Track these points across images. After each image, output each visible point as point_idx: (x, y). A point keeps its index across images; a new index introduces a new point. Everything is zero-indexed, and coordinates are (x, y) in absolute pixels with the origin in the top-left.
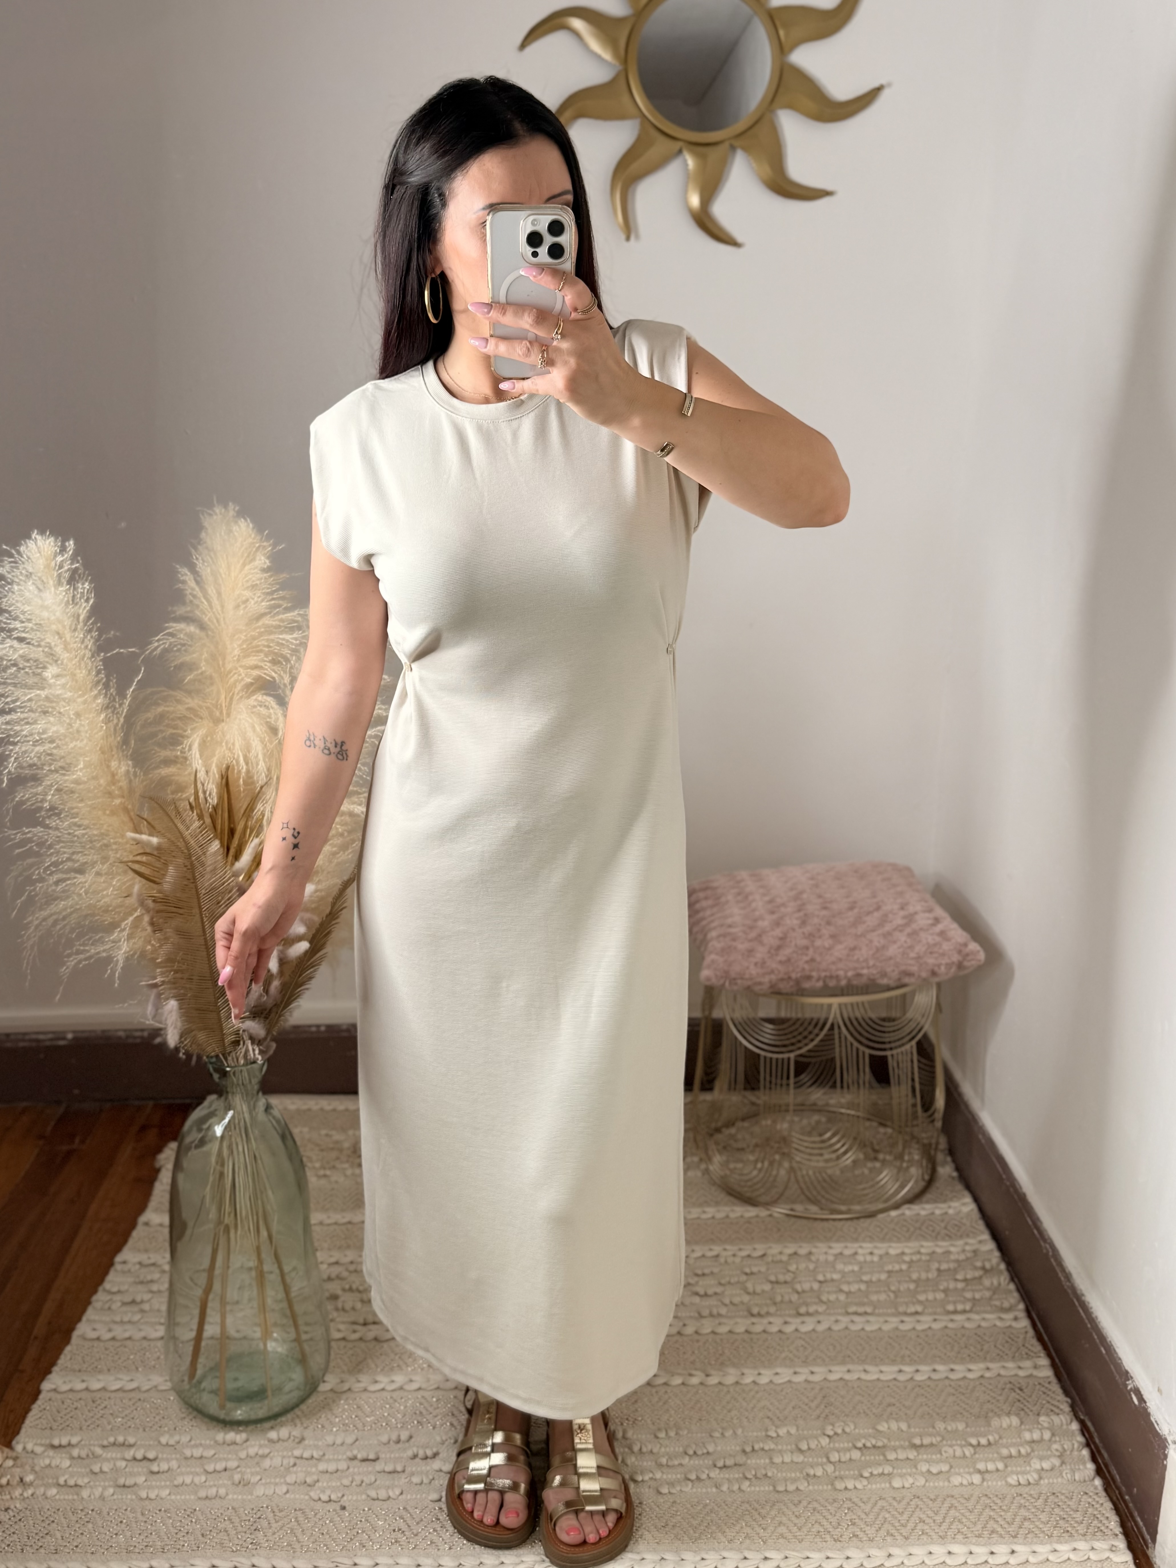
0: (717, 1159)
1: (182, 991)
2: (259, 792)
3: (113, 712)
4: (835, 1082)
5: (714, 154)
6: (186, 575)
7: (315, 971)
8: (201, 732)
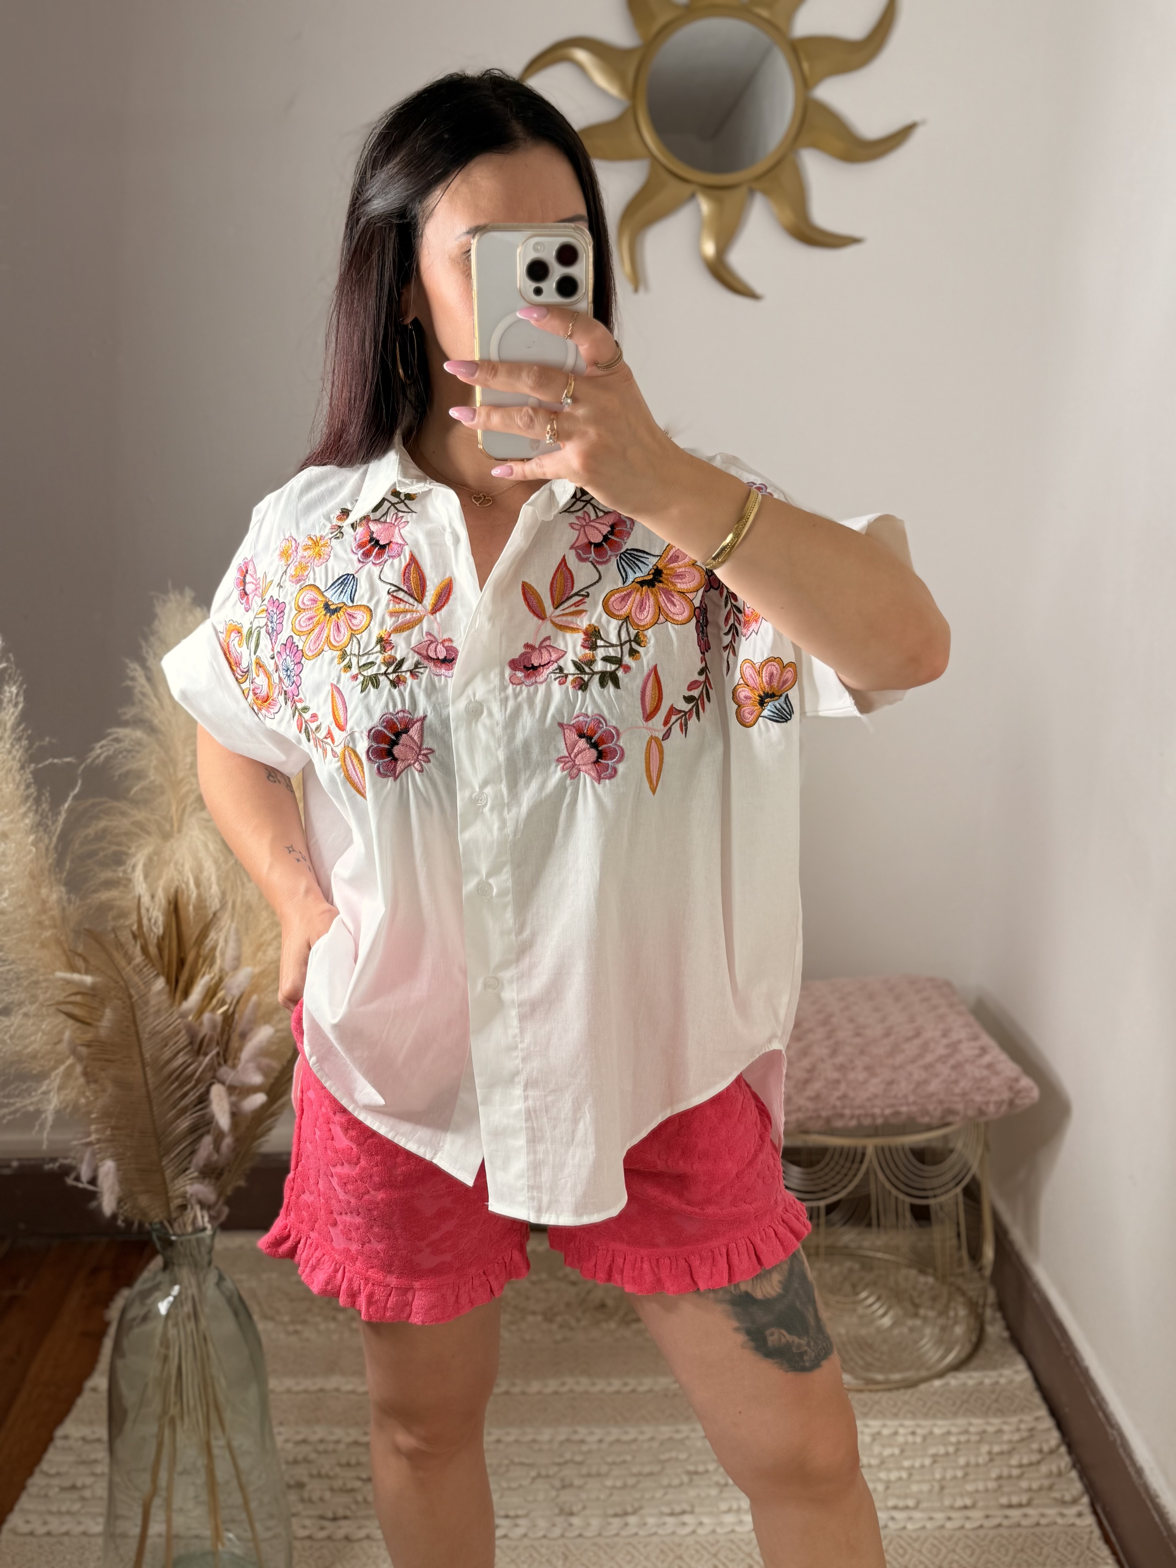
1: (121, 1150)
2: (212, 920)
3: (45, 831)
4: (870, 1219)
5: (731, 198)
6: (136, 670)
8: (148, 850)
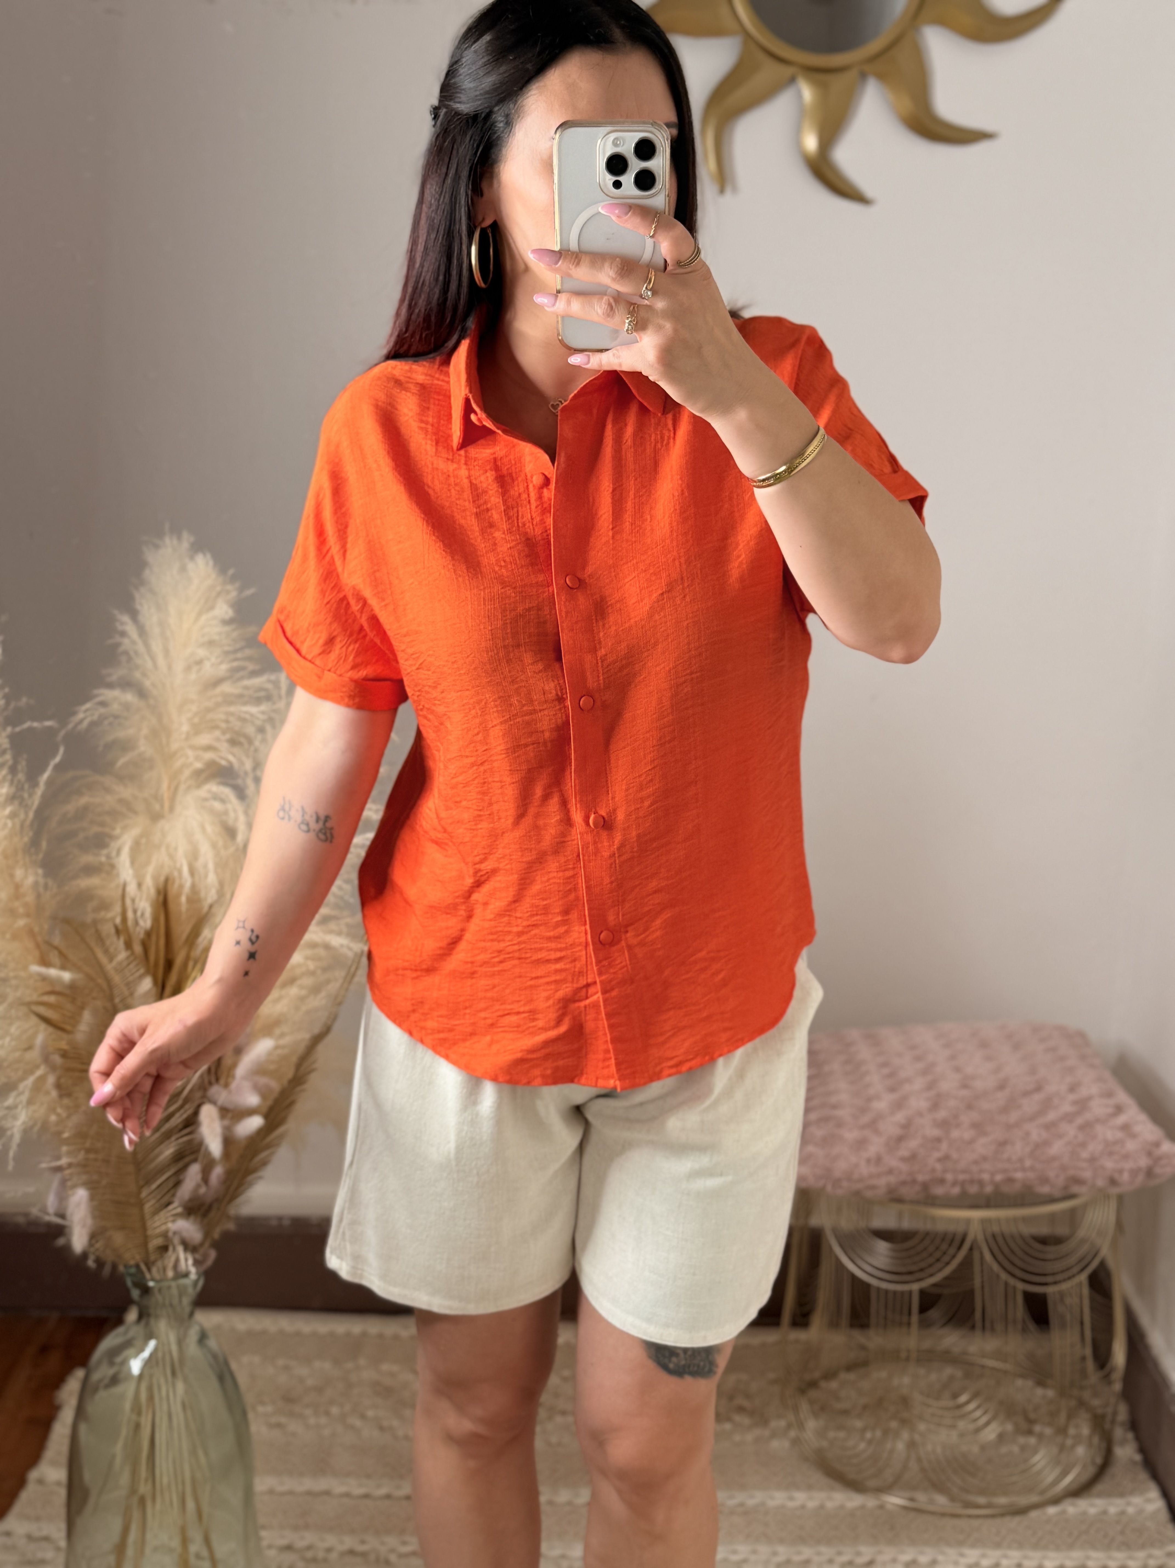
0: (812, 1424)
1: (95, 1177)
2: (206, 915)
4: (974, 1321)
5: (838, 83)
6: (126, 624)
7: (273, 1153)
8: (135, 832)
